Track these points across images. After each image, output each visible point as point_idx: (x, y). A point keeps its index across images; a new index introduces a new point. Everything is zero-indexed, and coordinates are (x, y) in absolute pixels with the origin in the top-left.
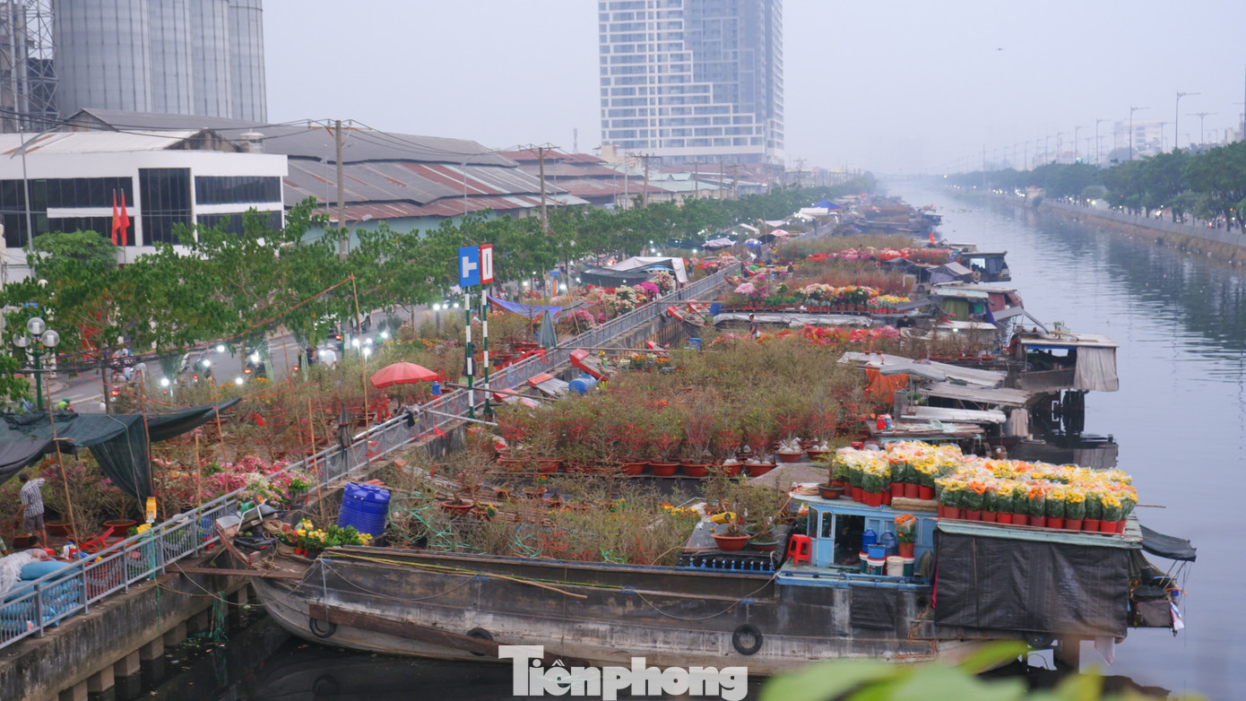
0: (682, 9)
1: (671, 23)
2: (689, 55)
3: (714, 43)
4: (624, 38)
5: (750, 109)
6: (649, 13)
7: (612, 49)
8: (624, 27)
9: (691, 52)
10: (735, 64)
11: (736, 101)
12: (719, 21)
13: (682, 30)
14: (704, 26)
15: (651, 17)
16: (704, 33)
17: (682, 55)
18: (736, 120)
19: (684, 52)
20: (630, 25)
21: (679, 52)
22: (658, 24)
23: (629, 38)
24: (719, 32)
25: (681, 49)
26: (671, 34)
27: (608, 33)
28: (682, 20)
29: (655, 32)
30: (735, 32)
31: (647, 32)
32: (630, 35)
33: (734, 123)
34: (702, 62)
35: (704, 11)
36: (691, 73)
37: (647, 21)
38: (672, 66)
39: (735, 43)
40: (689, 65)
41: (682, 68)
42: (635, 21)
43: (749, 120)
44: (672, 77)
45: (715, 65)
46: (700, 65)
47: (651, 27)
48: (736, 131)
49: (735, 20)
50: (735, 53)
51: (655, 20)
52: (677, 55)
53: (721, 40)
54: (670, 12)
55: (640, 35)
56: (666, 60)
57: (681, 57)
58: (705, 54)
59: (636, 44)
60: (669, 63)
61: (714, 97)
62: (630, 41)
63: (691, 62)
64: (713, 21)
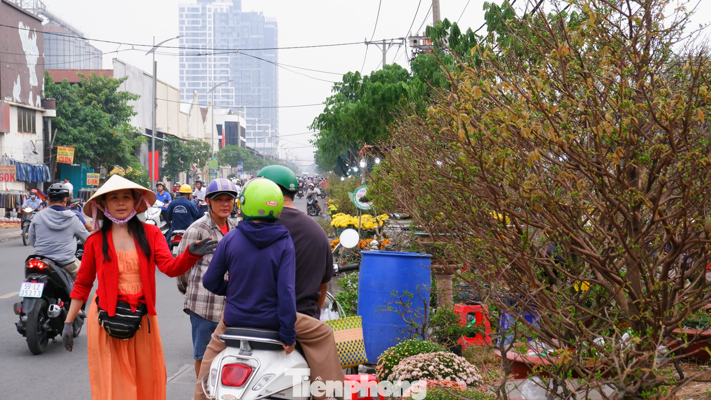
0: (229, 63)
1: (222, 71)
2: (232, 89)
3: (247, 83)
4: (194, 78)
5: (267, 122)
6: (209, 65)
7: (187, 84)
8: (194, 72)
9: (234, 88)
10: (259, 96)
11: (259, 117)
12: (250, 71)
13: (229, 75)
14: (241, 74)
15: (210, 67)
16: (241, 77)
17: (228, 89)
18: (259, 128)
19: (229, 88)
20: (198, 71)
21: (226, 88)
22: (215, 71)
23: (197, 78)
24: (250, 77)
25: (228, 86)
26: (222, 77)
27: (185, 75)
28: (229, 69)
29: (213, 75)
30: (259, 77)
31: (208, 75)
32: (198, 77)
33: (258, 129)
34: (240, 94)
35: (241, 65)
36: (234, 100)
37: (208, 69)
38: (222, 96)
39: (259, 84)
40: (233, 96)
41: (228, 97)
42: (201, 69)
43: (267, 128)
44: (222, 102)
45: (247, 96)
46: (239, 96)
47: (210, 73)
48: (259, 134)
49: (259, 71)
50: (259, 90)
51: (213, 69)
52: (225, 90)
53: (251, 82)
54: (222, 65)
55: (203, 77)
56: (219, 92)
57: (228, 91)
58: (242, 90)
59: (201, 82)
60: (221, 94)
61: (247, 114)
62: (198, 80)
63: (234, 94)
64: (246, 71)
